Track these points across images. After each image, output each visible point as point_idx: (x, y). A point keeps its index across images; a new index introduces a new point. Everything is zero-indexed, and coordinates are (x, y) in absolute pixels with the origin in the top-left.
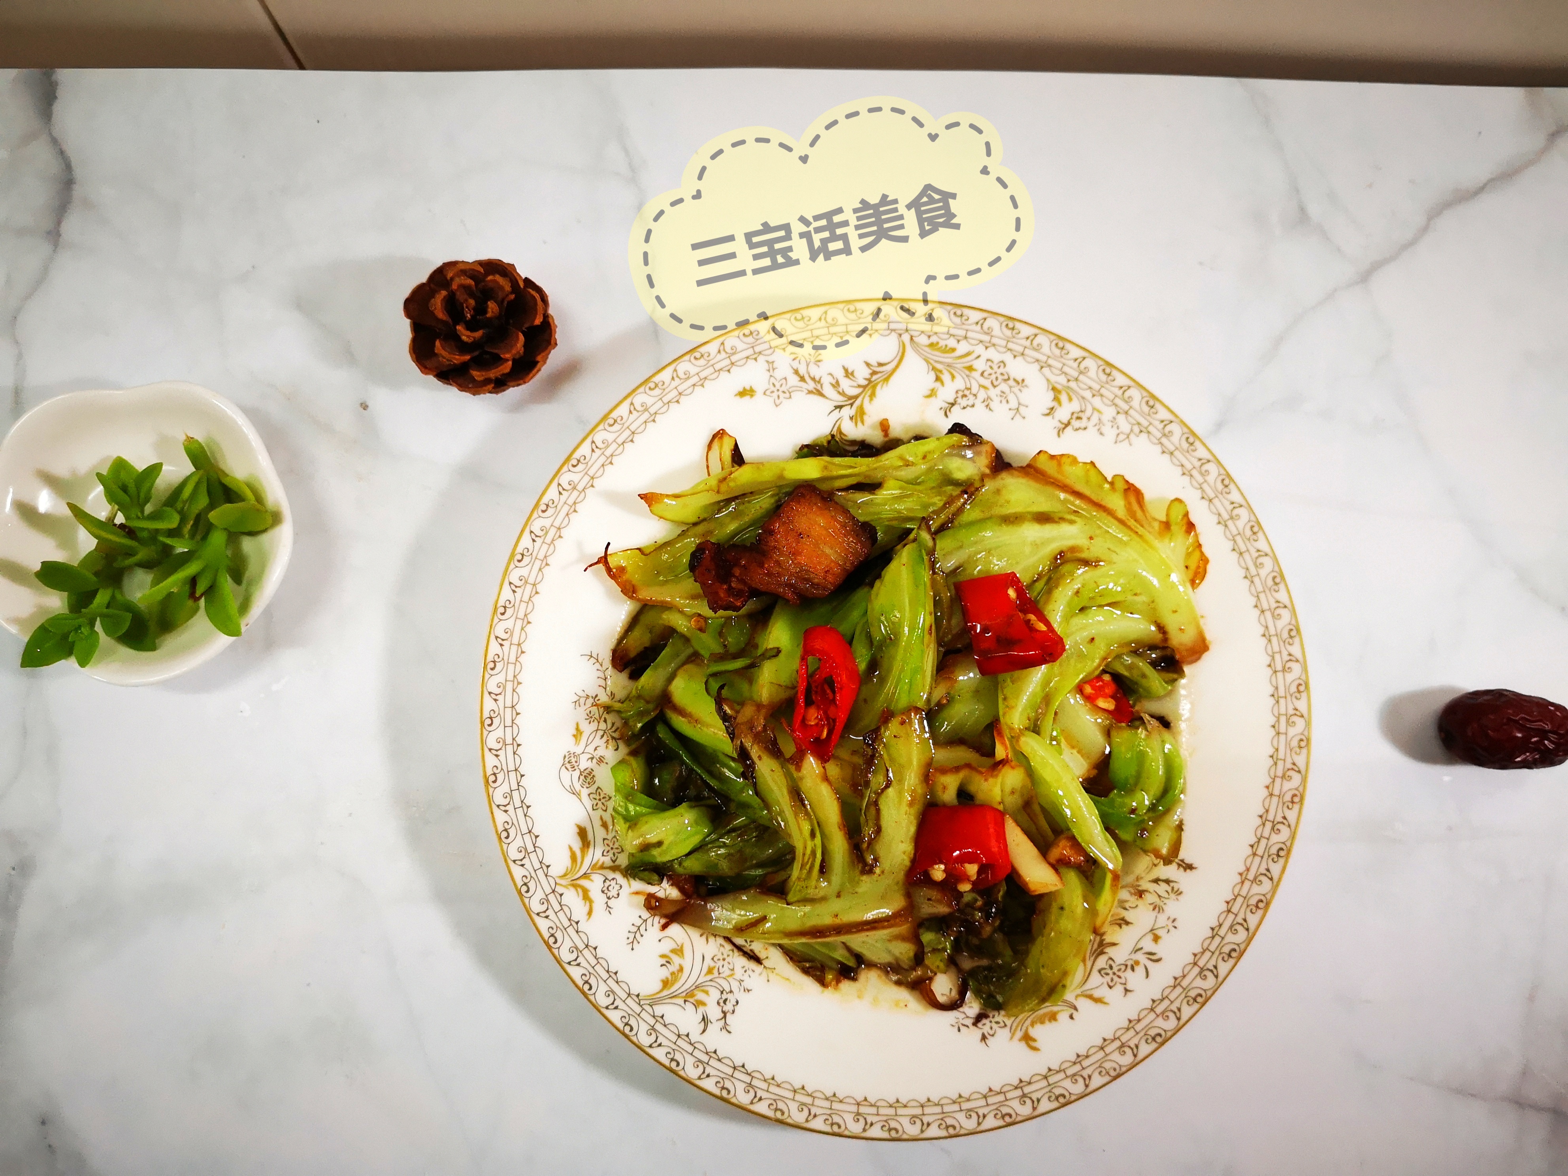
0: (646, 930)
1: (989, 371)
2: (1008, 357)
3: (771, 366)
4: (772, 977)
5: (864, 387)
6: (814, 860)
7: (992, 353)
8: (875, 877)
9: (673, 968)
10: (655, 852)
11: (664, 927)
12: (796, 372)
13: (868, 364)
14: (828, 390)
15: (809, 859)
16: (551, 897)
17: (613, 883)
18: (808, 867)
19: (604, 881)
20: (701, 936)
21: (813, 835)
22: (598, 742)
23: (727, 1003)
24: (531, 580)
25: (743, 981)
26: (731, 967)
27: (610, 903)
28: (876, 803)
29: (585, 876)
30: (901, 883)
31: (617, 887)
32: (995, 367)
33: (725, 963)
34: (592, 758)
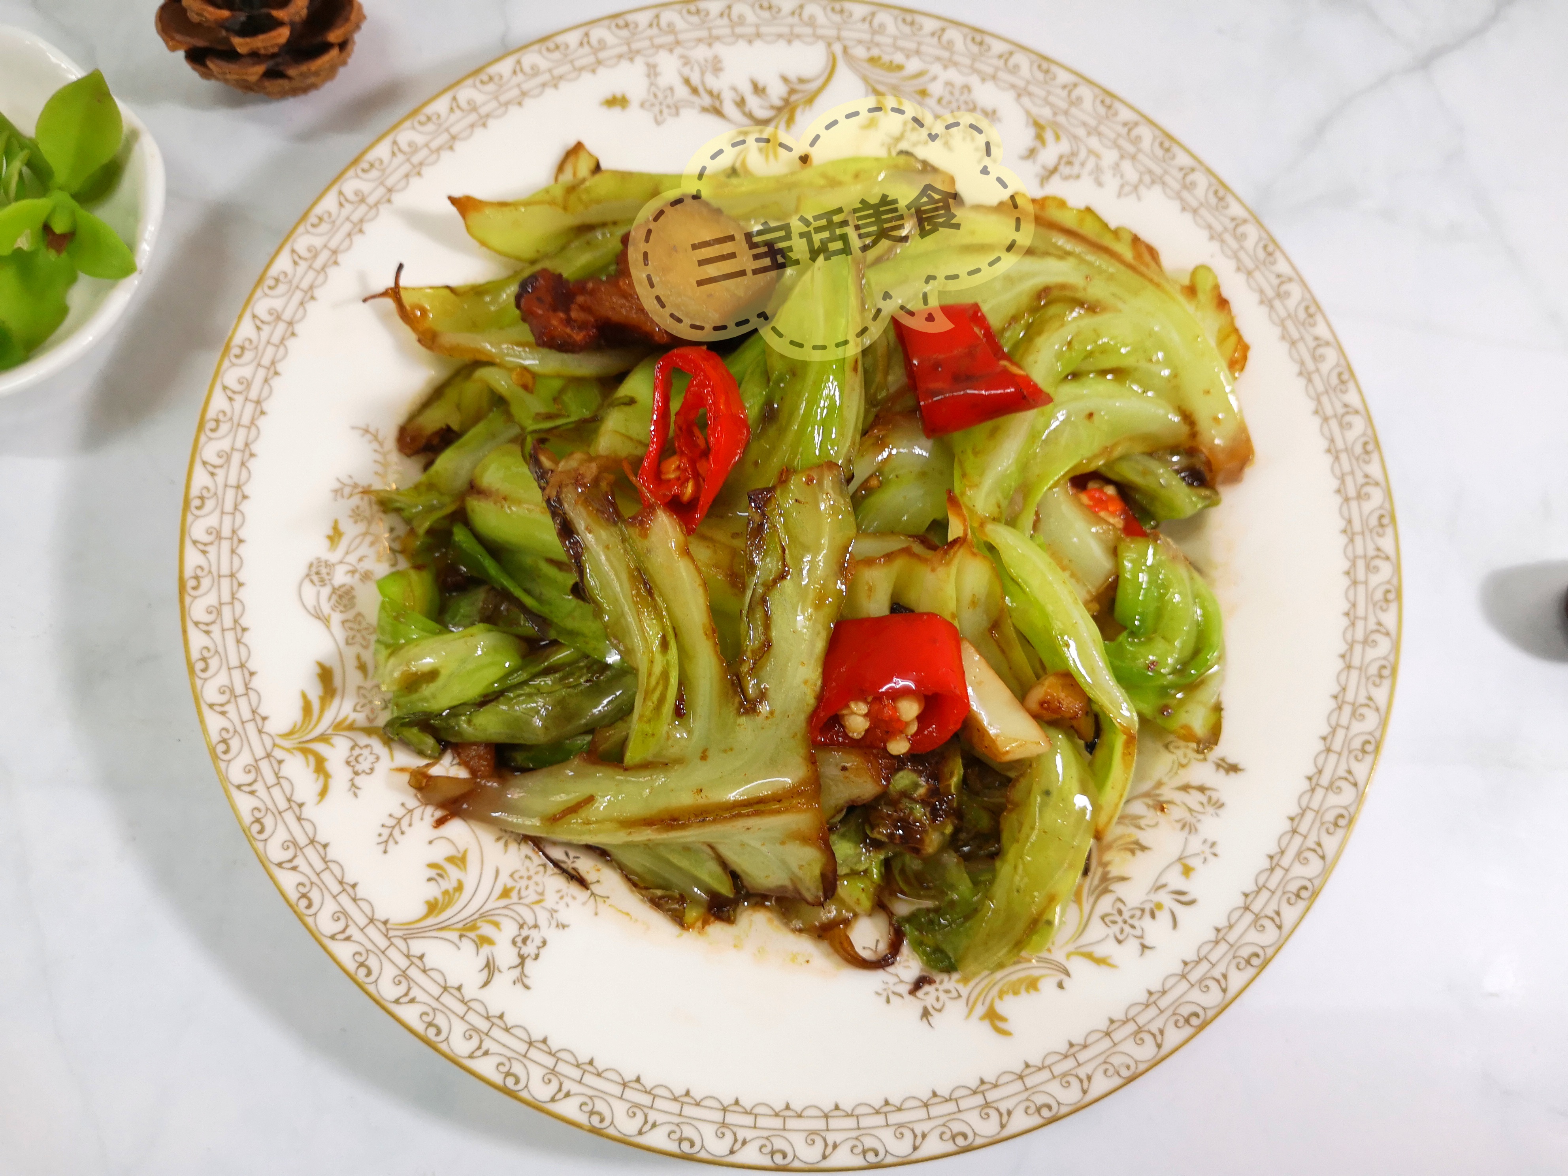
0: (410, 825)
1: (948, 97)
2: (974, 81)
3: (652, 71)
4: (602, 907)
5: (779, 109)
6: (666, 688)
7: (952, 74)
8: (759, 719)
9: (449, 885)
10: (427, 690)
11: (440, 822)
12: (687, 82)
13: (785, 79)
14: (729, 108)
15: (658, 683)
16: (264, 766)
17: (366, 752)
18: (656, 696)
19: (352, 748)
20: (499, 839)
21: (664, 645)
22: (365, 549)
23: (529, 942)
24: (287, 316)
25: (556, 911)
26: (540, 889)
27: (358, 780)
28: (764, 601)
29: (323, 738)
30: (799, 736)
31: (372, 758)
32: (957, 93)
33: (531, 883)
34: (353, 572)
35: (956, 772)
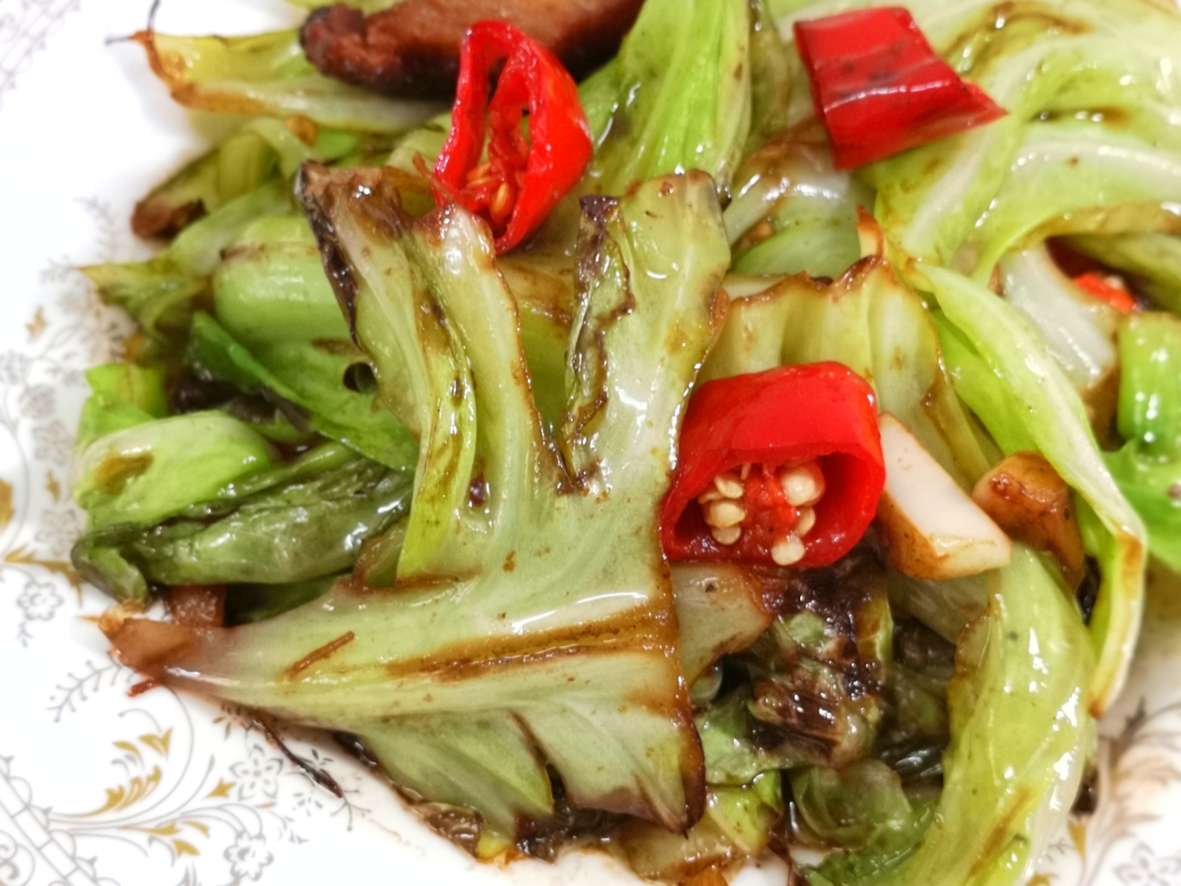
0: (96, 689)
4: (358, 822)
6: (457, 454)
8: (587, 501)
9: (142, 772)
10: (135, 488)
11: (138, 690)
15: (447, 444)
17: (45, 592)
18: (443, 462)
19: (28, 586)
20: (218, 720)
21: (458, 398)
22: (74, 345)
23: (248, 857)
25: (291, 820)
26: (271, 789)
27: (31, 627)
28: (598, 341)
30: (644, 533)
31: (52, 601)
33: (259, 782)
34: (55, 371)
35: (882, 623)
